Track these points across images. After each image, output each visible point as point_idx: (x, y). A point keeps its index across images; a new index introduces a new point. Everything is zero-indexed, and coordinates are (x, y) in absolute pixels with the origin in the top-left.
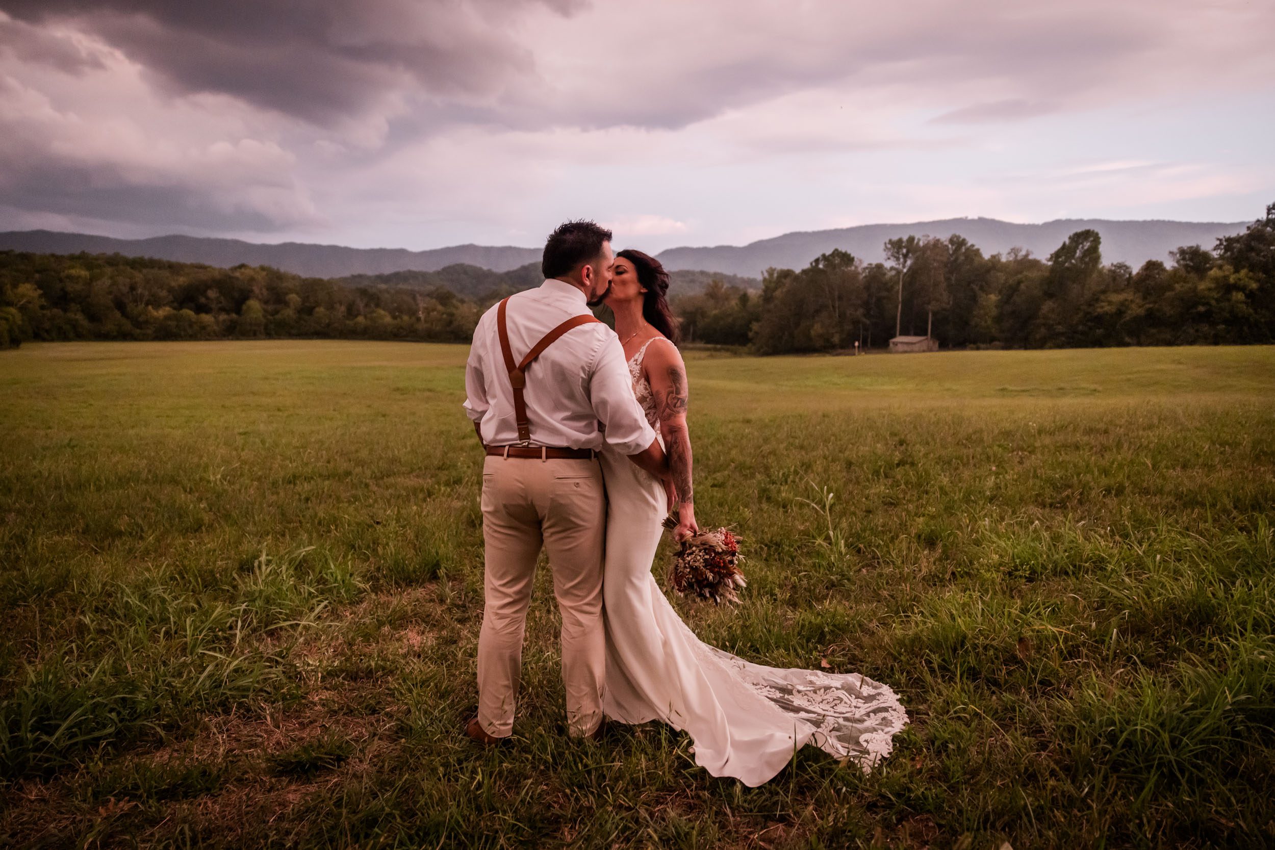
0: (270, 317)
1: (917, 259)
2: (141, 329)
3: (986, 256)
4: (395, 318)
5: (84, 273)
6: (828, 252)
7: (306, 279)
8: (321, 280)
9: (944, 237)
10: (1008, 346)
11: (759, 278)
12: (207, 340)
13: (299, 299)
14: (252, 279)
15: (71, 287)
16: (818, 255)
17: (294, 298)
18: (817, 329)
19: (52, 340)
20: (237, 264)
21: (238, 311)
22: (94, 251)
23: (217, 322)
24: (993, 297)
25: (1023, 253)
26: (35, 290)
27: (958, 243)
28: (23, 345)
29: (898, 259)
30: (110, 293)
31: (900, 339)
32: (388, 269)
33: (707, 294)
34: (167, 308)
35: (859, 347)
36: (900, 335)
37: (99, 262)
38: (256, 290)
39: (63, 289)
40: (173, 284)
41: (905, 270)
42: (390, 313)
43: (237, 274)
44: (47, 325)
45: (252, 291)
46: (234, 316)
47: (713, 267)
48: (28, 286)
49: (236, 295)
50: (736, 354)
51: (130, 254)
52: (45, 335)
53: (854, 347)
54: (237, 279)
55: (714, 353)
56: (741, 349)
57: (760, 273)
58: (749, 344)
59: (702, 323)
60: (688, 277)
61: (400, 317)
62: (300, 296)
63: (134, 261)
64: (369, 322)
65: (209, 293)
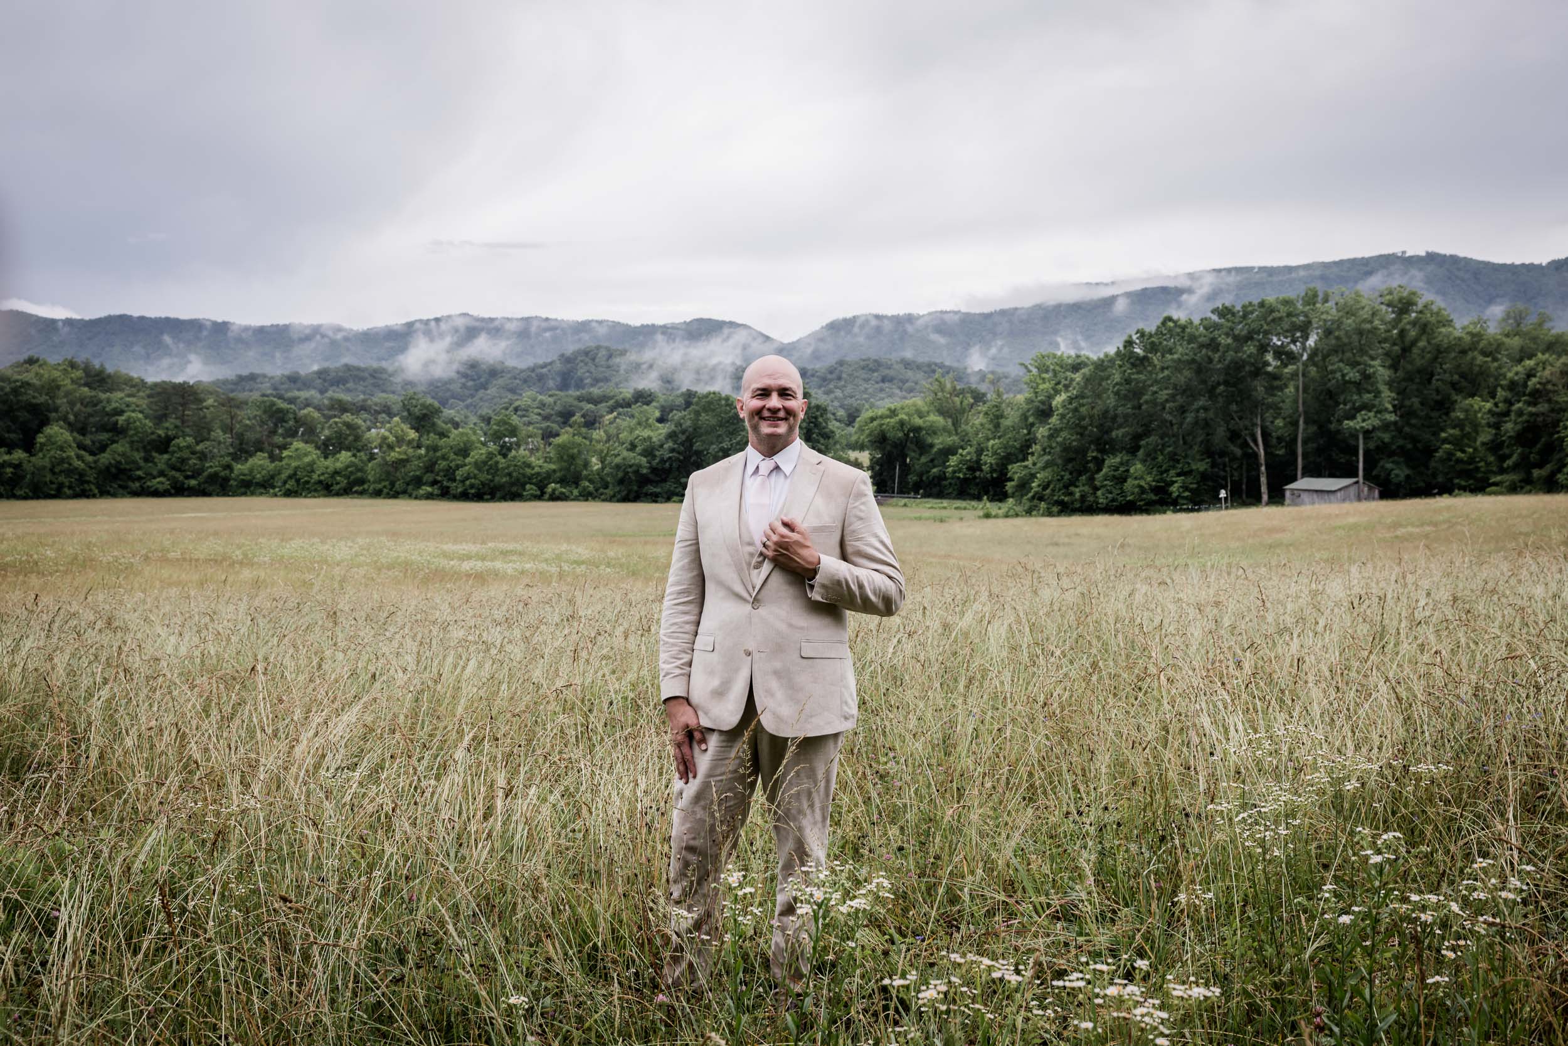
0: (88, 458)
1: (1328, 332)
4: (325, 454)
6: (1151, 325)
7: (156, 385)
8: (184, 385)
11: (1023, 374)
14: (52, 388)
16: (1132, 331)
17: (136, 420)
20: (22, 360)
21: (29, 446)
24: (1481, 405)
27: (1401, 302)
31: (1304, 483)
35: (1226, 499)
36: (1303, 476)
38: (61, 402)
41: (1306, 355)
42: (317, 447)
43: (28, 377)
45: (56, 410)
46: (19, 455)
49: (23, 415)
53: (1219, 499)
54: (27, 384)
56: (993, 507)
57: (1022, 364)
58: (1010, 499)
59: (919, 462)
61: (335, 453)
62: (147, 417)
64: (277, 464)
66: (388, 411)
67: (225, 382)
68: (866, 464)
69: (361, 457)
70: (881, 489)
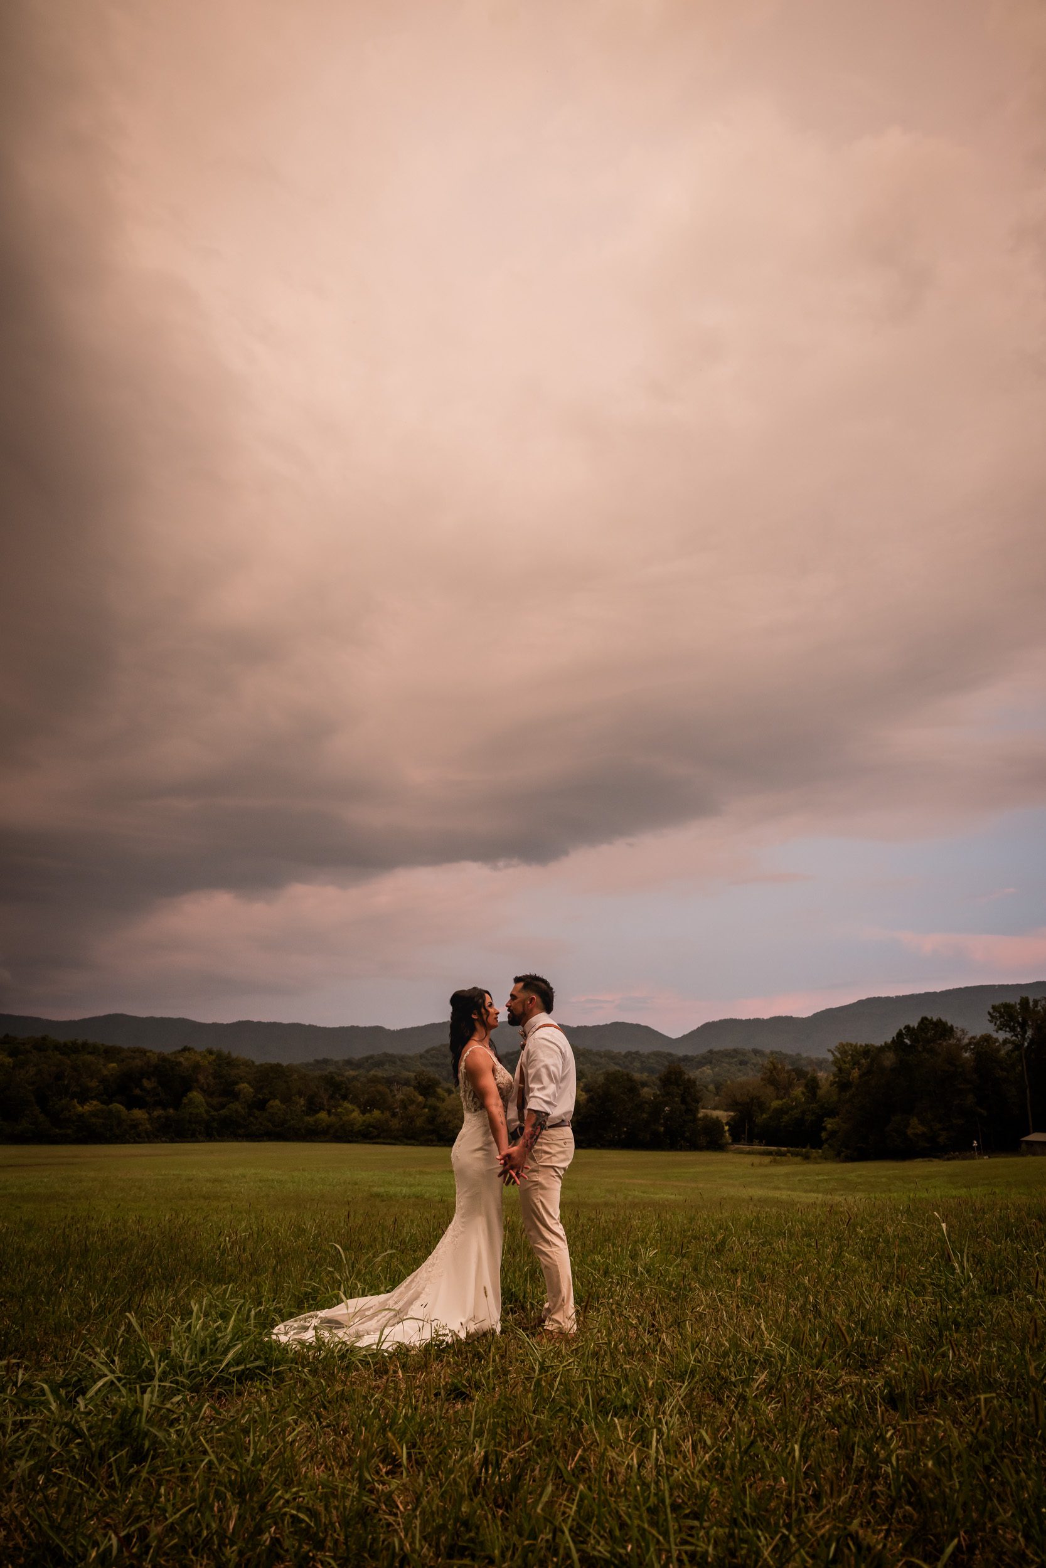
0: (213, 1113)
1: (1039, 1028)
2: (61, 1128)
4: (363, 1113)
5: (8, 1060)
6: (914, 1022)
7: (261, 1065)
8: (279, 1065)
11: (830, 1057)
12: (135, 1142)
13: (251, 1090)
14: (197, 1067)
16: (901, 1026)
17: (245, 1088)
18: (916, 1127)
20: (180, 1048)
21: (177, 1106)
22: (21, 1035)
23: (150, 1119)
29: (1013, 1030)
30: (33, 1083)
31: (1034, 1136)
32: (360, 1052)
33: (763, 1079)
34: (95, 1103)
35: (978, 1148)
36: (1035, 1131)
37: (28, 1046)
38: (201, 1078)
40: (105, 1072)
41: (1026, 1044)
42: (359, 1107)
43: (180, 1059)
45: (197, 1081)
46: (171, 1111)
47: (770, 1044)
49: (177, 1085)
50: (807, 1158)
51: (63, 1039)
53: (972, 1148)
54: (180, 1064)
55: (778, 1158)
56: (815, 1153)
57: (829, 1050)
58: (826, 1146)
59: (762, 1118)
60: (737, 1057)
61: (370, 1111)
62: (252, 1087)
63: (65, 1045)
64: (333, 1118)
65: (146, 1083)
66: (407, 1083)
67: (307, 1065)
68: (724, 1121)
69: (388, 1114)
70: (736, 1139)
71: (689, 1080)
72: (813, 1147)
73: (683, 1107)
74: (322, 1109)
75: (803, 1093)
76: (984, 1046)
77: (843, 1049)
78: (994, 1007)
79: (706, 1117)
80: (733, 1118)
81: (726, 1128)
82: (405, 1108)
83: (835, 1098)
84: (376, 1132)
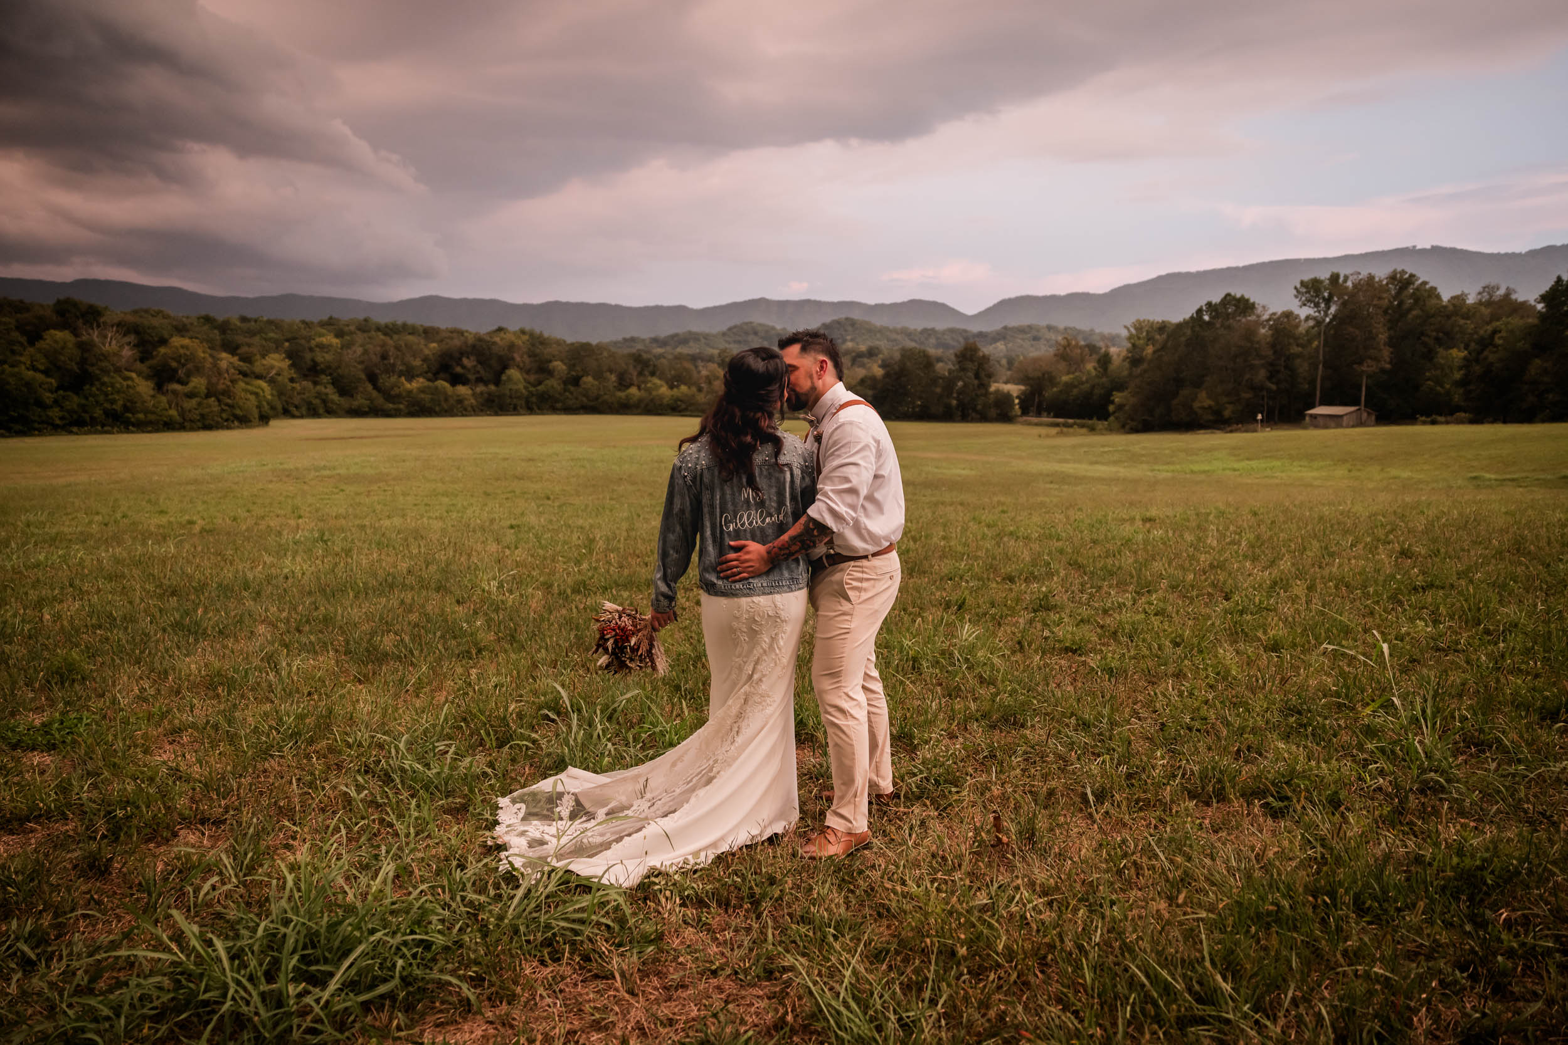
0: (532, 389)
1: (1344, 304)
2: (394, 403)
3: (1446, 296)
4: (671, 387)
5: (335, 341)
6: (1216, 299)
7: (572, 344)
8: (589, 345)
9: (1381, 273)
10: (1477, 419)
11: (1124, 333)
12: (463, 415)
13: (564, 367)
14: (512, 346)
15: (322, 357)
16: (1202, 302)
17: (558, 366)
18: (1203, 400)
19: (302, 417)
20: (494, 329)
21: (497, 382)
22: (344, 316)
23: (474, 395)
24: (1457, 354)
25: (1502, 292)
26: (283, 360)
27: (1402, 282)
28: (272, 423)
29: (1317, 305)
30: (362, 362)
31: (1319, 410)
32: (665, 330)
33: (1055, 355)
34: (421, 380)
35: (1262, 421)
36: (1321, 404)
37: (352, 328)
38: (517, 357)
39: (313, 360)
40: (427, 352)
41: (1328, 320)
42: (667, 383)
43: (496, 339)
44: (297, 400)
45: (513, 359)
46: (492, 387)
47: (1063, 321)
48: (276, 356)
49: (495, 363)
50: (1092, 429)
51: (383, 319)
52: (297, 413)
53: (1257, 421)
54: (494, 343)
55: (1065, 430)
56: (1101, 425)
57: (1126, 327)
58: (1112, 418)
59: (1050, 392)
60: (1031, 333)
61: (678, 387)
62: (565, 364)
63: (387, 326)
64: (643, 394)
65: (465, 361)
66: (710, 359)
68: (1015, 395)
69: (694, 389)
70: (1025, 411)
71: (984, 356)
72: (1099, 419)
73: (976, 382)
74: (631, 385)
75: (1095, 369)
76: (1284, 324)
77: (1139, 326)
78: (1302, 283)
79: (997, 391)
80: (1024, 393)
81: (1017, 401)
82: (710, 383)
83: (1125, 373)
84: (683, 406)
